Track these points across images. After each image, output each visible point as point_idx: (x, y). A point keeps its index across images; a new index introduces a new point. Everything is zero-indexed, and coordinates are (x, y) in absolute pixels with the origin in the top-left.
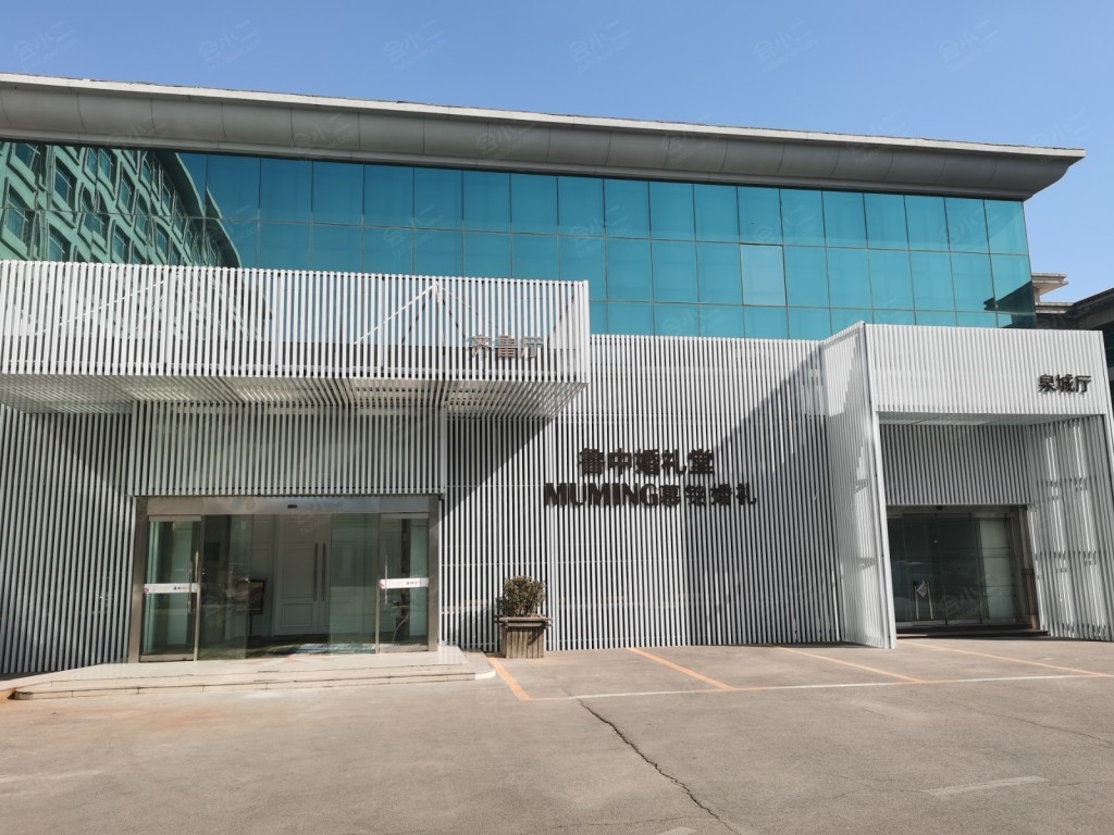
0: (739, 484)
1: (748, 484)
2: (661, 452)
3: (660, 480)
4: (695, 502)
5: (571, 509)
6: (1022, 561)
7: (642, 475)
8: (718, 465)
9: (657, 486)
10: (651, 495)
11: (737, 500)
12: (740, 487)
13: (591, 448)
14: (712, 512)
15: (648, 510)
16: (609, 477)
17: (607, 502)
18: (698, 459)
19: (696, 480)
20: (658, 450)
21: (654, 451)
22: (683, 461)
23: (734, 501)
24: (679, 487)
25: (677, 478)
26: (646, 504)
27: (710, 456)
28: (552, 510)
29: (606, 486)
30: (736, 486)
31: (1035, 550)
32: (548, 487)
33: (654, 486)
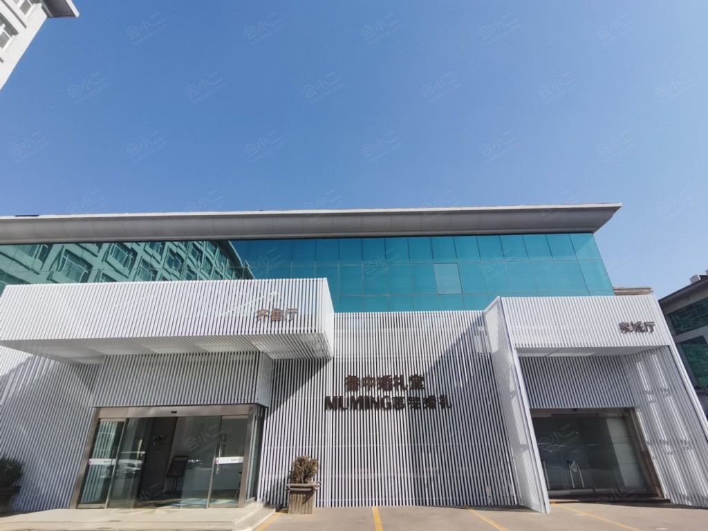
0: (441, 396)
1: (446, 395)
2: (393, 376)
3: (393, 394)
4: (414, 407)
5: (340, 412)
6: (639, 446)
7: (382, 390)
8: (427, 384)
9: (391, 397)
10: (387, 402)
11: (440, 406)
12: (442, 397)
13: (352, 375)
14: (424, 413)
15: (386, 412)
16: (362, 392)
17: (361, 408)
18: (415, 380)
19: (415, 393)
20: (391, 376)
21: (389, 376)
22: (406, 382)
23: (438, 406)
24: (404, 398)
25: (403, 392)
26: (385, 409)
27: (423, 379)
28: (329, 413)
29: (361, 398)
30: (439, 396)
31: (647, 438)
32: (327, 399)
33: (389, 397)
